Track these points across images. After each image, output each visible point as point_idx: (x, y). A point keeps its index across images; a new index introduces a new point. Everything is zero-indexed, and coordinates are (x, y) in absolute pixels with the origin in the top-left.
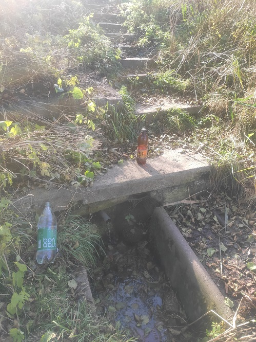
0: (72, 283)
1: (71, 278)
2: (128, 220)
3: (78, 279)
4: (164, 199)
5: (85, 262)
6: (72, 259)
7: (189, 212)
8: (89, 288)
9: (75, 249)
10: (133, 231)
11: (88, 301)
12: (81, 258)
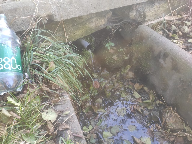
0: (49, 115)
1: (47, 108)
2: (109, 48)
3: (59, 108)
7: (174, 27)
10: (115, 57)
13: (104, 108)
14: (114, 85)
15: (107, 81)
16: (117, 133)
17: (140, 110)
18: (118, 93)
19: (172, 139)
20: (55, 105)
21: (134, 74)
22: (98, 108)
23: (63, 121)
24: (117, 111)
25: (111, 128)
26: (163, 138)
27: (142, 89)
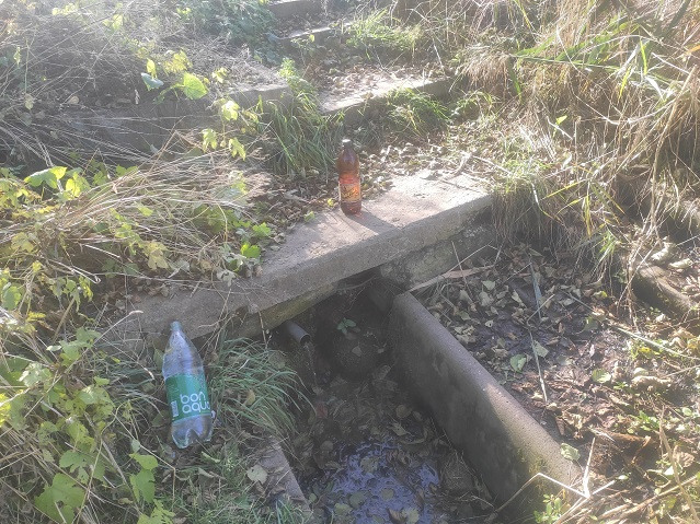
0: (255, 473)
1: (251, 465)
2: (345, 332)
3: (267, 463)
4: (409, 276)
5: (274, 427)
6: (247, 426)
7: (463, 293)
8: (292, 475)
9: (248, 406)
10: (357, 350)
11: (295, 501)
12: (265, 422)
13: (336, 460)
14: (356, 410)
15: (342, 403)
16: (361, 504)
17: (403, 460)
18: (365, 427)
19: (453, 509)
20: (262, 458)
21: (396, 384)
22: (326, 460)
23: (275, 481)
24: (361, 463)
25: (350, 495)
26: (440, 507)
27: (411, 416)
